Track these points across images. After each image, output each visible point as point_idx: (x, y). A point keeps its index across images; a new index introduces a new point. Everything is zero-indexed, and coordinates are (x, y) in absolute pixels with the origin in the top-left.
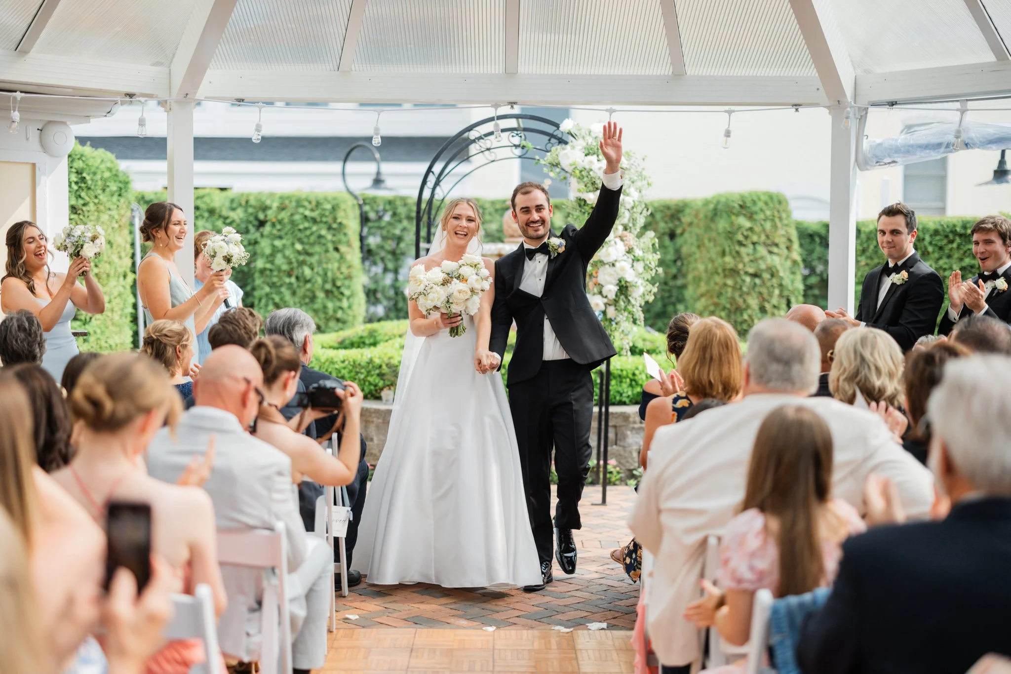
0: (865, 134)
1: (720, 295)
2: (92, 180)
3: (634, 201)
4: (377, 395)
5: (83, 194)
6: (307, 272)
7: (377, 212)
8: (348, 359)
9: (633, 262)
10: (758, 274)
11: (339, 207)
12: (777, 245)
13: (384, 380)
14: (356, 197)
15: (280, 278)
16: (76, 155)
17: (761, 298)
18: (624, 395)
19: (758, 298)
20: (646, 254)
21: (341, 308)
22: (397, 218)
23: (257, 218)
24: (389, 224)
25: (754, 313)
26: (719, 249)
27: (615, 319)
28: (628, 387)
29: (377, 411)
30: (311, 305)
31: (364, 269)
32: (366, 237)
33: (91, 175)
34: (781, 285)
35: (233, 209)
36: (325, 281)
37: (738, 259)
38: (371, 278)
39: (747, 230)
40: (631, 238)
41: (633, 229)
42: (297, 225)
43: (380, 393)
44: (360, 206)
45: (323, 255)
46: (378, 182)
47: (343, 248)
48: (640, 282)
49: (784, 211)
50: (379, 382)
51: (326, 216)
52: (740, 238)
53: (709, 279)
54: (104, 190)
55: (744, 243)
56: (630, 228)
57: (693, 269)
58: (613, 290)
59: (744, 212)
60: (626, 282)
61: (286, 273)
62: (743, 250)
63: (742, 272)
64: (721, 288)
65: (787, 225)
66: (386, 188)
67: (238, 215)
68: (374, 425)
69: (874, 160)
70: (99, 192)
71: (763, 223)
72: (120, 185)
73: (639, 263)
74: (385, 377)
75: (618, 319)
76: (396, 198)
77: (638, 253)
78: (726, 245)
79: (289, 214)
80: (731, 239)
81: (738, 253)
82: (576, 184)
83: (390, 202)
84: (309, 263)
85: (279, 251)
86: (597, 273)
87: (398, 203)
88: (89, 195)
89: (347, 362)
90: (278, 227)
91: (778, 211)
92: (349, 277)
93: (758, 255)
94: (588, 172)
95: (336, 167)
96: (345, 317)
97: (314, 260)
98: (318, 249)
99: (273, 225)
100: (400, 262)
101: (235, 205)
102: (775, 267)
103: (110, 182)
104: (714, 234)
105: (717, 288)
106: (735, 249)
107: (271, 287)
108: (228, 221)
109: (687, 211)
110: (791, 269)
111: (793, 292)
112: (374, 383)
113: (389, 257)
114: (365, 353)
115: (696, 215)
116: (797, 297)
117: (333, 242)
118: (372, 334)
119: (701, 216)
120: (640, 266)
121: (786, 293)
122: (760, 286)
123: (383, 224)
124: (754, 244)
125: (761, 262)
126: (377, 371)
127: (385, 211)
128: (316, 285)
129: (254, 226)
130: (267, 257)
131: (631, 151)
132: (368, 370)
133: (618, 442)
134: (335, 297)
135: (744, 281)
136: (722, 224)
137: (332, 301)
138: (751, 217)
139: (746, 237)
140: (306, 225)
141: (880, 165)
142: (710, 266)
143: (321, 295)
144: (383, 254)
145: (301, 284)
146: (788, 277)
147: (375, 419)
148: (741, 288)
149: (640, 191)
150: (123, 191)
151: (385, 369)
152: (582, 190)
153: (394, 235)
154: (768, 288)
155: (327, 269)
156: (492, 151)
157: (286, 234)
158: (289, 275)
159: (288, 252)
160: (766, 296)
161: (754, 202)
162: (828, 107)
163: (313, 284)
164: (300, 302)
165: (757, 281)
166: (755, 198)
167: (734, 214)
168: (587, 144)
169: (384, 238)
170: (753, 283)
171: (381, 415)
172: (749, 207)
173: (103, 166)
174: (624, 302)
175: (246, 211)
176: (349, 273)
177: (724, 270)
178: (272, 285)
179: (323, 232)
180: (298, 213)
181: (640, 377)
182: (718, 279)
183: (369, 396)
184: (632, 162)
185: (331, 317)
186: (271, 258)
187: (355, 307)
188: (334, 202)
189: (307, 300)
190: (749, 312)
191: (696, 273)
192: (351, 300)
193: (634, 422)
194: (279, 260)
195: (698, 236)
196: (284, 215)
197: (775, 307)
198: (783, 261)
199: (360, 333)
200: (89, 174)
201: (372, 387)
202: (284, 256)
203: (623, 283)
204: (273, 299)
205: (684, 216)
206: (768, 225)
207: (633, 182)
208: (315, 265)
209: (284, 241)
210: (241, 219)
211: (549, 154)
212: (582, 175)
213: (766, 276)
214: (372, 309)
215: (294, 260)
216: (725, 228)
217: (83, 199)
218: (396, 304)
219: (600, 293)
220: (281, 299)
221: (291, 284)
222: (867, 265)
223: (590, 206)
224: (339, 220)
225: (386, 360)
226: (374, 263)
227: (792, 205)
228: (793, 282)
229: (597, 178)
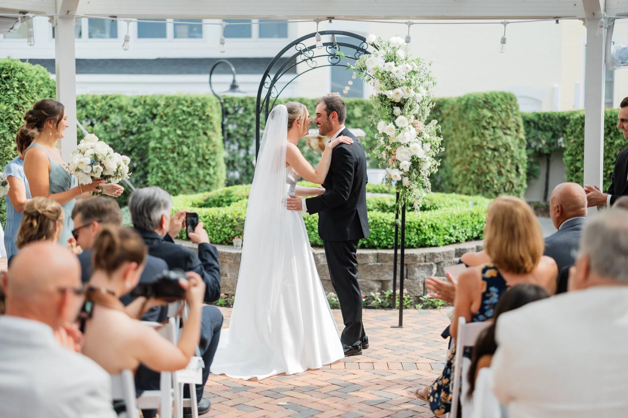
0: (612, 41)
1: (470, 163)
2: (29, 86)
3: (422, 96)
4: (230, 242)
5: (23, 96)
6: (185, 149)
7: (234, 108)
8: (208, 215)
9: (423, 144)
10: (497, 149)
11: (207, 104)
12: (509, 129)
13: (235, 231)
14: (219, 98)
15: (166, 154)
16: (18, 68)
17: (498, 166)
18: (412, 241)
19: (496, 165)
20: (432, 137)
21: (209, 174)
22: (247, 112)
23: (151, 113)
24: (242, 116)
25: (494, 176)
26: (469, 131)
27: (409, 186)
28: (415, 235)
29: (230, 254)
30: (188, 172)
31: (225, 147)
32: (227, 125)
33: (29, 83)
34: (512, 156)
35: (136, 107)
36: (197, 156)
37: (483, 139)
38: (230, 153)
39: (489, 118)
40: (420, 124)
41: (422, 118)
42: (178, 117)
43: (232, 240)
44: (222, 104)
45: (196, 138)
46: (234, 87)
47: (210, 133)
48: (428, 158)
49: (514, 105)
50: (231, 232)
51: (198, 111)
52: (484, 124)
53: (463, 152)
54: (38, 93)
55: (487, 127)
56: (420, 117)
57: (450, 146)
58: (407, 165)
59: (487, 106)
60: (418, 158)
61: (170, 151)
62: (486, 132)
63: (485, 148)
64: (471, 158)
65: (516, 115)
66: (239, 92)
67: (139, 111)
68: (227, 265)
69: (620, 61)
70: (35, 94)
71: (500, 113)
72: (51, 90)
73: (427, 144)
74: (236, 229)
75: (411, 187)
76: (247, 98)
77: (426, 136)
78: (475, 128)
79: (172, 109)
80: (478, 124)
81: (482, 134)
82: (379, 83)
83: (243, 101)
84: (186, 143)
85: (166, 135)
86: (395, 152)
87: (248, 101)
88: (27, 96)
89: (208, 217)
90: (165, 118)
91: (510, 105)
92: (214, 153)
93: (497, 136)
94: (389, 75)
95: (205, 78)
96: (212, 180)
97: (190, 141)
98: (192, 133)
99: (161, 117)
100: (250, 142)
101: (136, 104)
102: (508, 144)
103: (43, 87)
104: (466, 121)
105: (468, 158)
106: (481, 132)
107: (160, 160)
108: (132, 115)
109: (446, 105)
110: (518, 145)
111: (520, 161)
112: (227, 233)
113: (242, 138)
114: (221, 211)
115: (452, 109)
116: (522, 164)
117: (203, 129)
118: (228, 194)
119: (456, 108)
120: (427, 146)
121: (515, 162)
122: (498, 157)
123: (238, 116)
124: (493, 128)
125: (498, 140)
126: (230, 224)
127: (240, 107)
128: (191, 158)
129: (149, 118)
130: (157, 140)
131: (420, 58)
132: (223, 223)
133: (408, 276)
134: (204, 166)
135: (487, 154)
136: (471, 114)
137: (202, 169)
138: (491, 109)
139: (489, 123)
140: (184, 117)
141: (624, 65)
142: (463, 143)
143: (195, 165)
144: (238, 136)
145: (181, 158)
146: (517, 151)
147: (228, 260)
148: (485, 159)
149: (427, 89)
150: (53, 94)
151: (236, 223)
152: (383, 89)
153: (245, 123)
154: (503, 158)
155: (199, 147)
156: (313, 59)
157: (170, 123)
158: (173, 152)
159: (171, 136)
160: (502, 164)
161: (494, 99)
162: (583, 19)
163: (189, 158)
164: (180, 171)
165: (496, 153)
166: (495, 96)
167: (480, 107)
168: (387, 52)
169: (239, 126)
170: (493, 155)
171: (233, 257)
172: (490, 103)
173: (37, 76)
174: (416, 174)
175: (144, 108)
176: (214, 150)
177: (473, 146)
178: (161, 159)
179: (196, 122)
180: (178, 109)
181: (424, 227)
182: (469, 152)
183: (224, 242)
184: (421, 66)
185: (202, 180)
186: (160, 140)
187: (218, 173)
188: (203, 101)
189: (185, 169)
190: (491, 175)
191: (453, 148)
192: (216, 169)
193: (421, 261)
194: (166, 141)
195: (453, 122)
196: (169, 110)
197: (508, 171)
198: (513, 140)
199: (220, 194)
200: (27, 82)
201: (226, 236)
202: (169, 139)
203: (415, 159)
204: (162, 168)
205: (443, 109)
206: (503, 115)
207: (422, 82)
208: (191, 144)
209: (169, 128)
210: (140, 113)
211: (358, 61)
212: (384, 77)
213: (502, 150)
214: (231, 174)
215: (176, 141)
216: (474, 117)
217: (23, 99)
218: (247, 171)
219: (398, 167)
220: (167, 168)
221: (174, 158)
222: (575, 142)
223: (389, 101)
224: (207, 114)
225: (236, 215)
226: (233, 143)
227: (519, 101)
228: (520, 154)
229: (395, 78)
